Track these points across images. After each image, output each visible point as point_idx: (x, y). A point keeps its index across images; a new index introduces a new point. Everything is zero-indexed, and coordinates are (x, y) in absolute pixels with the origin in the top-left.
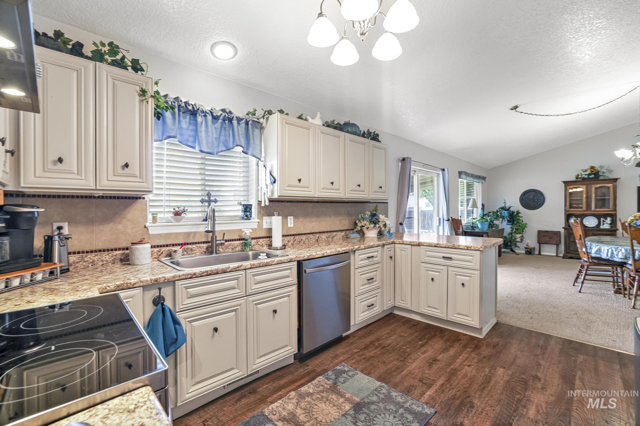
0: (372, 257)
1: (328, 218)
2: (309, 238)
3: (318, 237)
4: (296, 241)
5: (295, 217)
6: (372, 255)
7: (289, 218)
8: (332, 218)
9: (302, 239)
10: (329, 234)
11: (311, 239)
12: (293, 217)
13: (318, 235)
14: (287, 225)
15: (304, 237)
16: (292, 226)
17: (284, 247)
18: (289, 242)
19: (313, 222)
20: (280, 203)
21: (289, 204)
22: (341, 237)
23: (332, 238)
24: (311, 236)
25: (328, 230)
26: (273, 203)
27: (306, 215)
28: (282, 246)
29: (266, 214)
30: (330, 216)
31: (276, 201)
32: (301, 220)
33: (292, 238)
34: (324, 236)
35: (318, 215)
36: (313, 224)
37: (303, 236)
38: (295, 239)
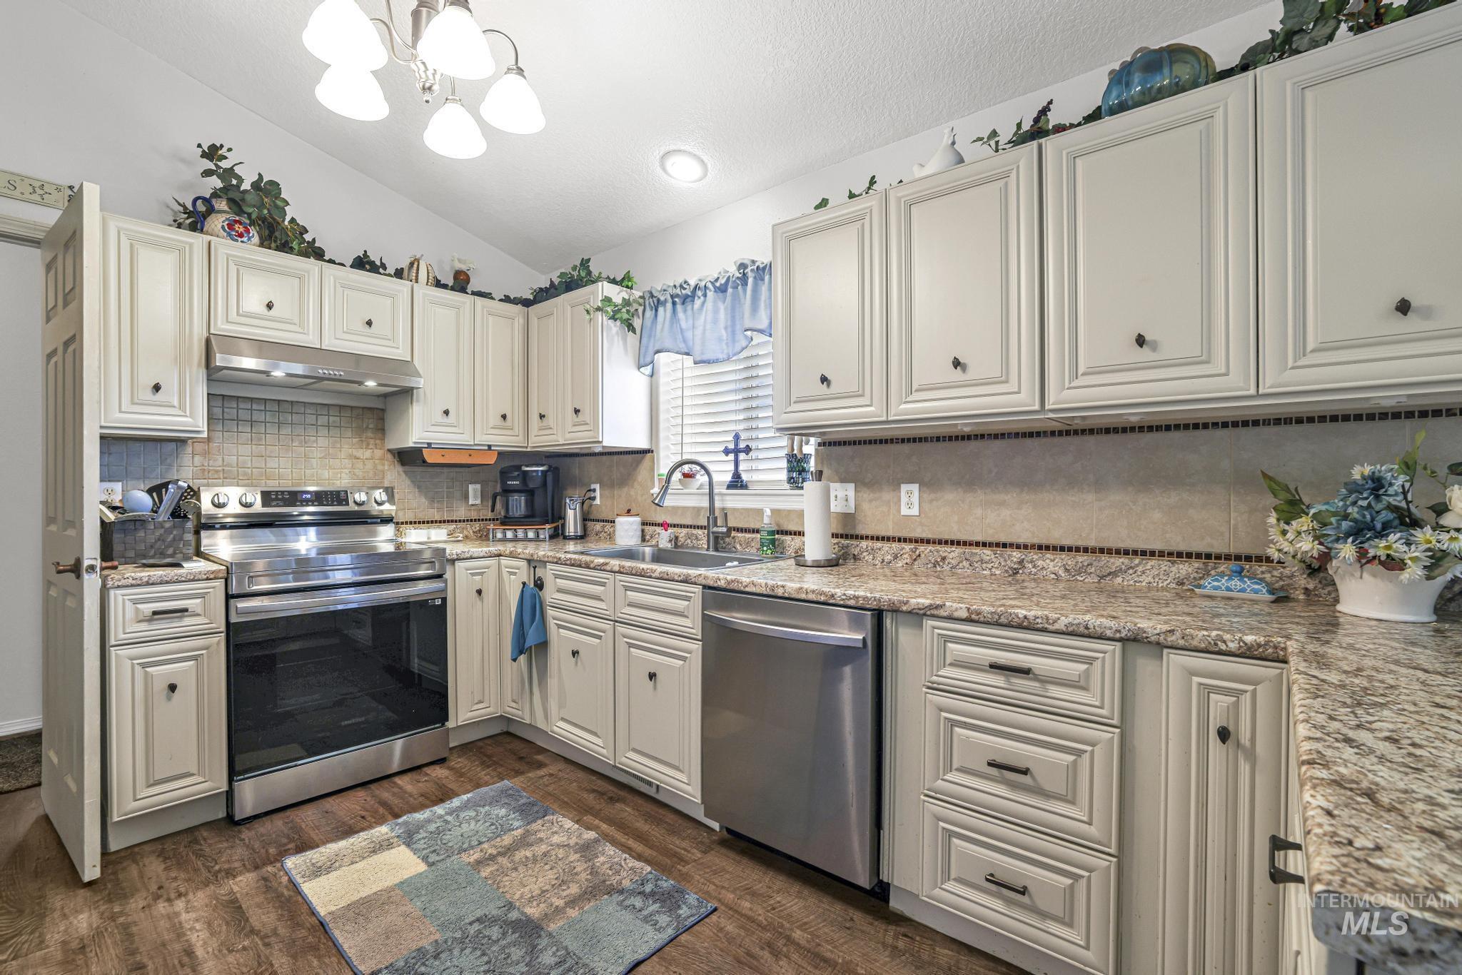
1: (1090, 497)
2: (977, 558)
3: (1021, 562)
4: (922, 560)
5: (928, 485)
7: (904, 487)
8: (1116, 497)
9: (944, 559)
10: (1082, 558)
11: (982, 561)
12: (917, 486)
13: (1016, 555)
14: (899, 511)
15: (954, 553)
16: (915, 511)
18: (896, 557)
19: (1002, 504)
20: (878, 446)
21: (906, 448)
23: (1102, 577)
24: (987, 553)
25: (1091, 543)
26: (857, 447)
27: (970, 481)
29: (836, 478)
30: (1099, 485)
31: (865, 442)
32: (950, 496)
33: (908, 547)
34: (1052, 563)
35: (1027, 483)
36: (1006, 513)
37: (948, 548)
38: (917, 553)
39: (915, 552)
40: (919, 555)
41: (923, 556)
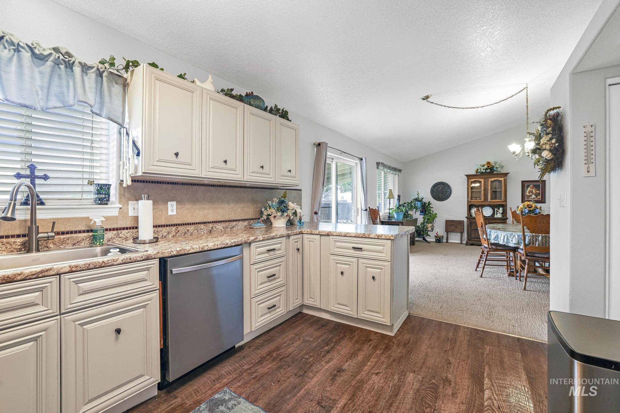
0: (274, 250)
1: (226, 205)
2: (199, 229)
3: (212, 228)
4: (180, 232)
5: (179, 202)
6: (274, 248)
7: (170, 203)
8: (232, 205)
9: (188, 230)
10: (227, 224)
11: (201, 229)
12: (175, 202)
13: (211, 225)
14: (167, 213)
15: (191, 228)
16: (175, 213)
17: (156, 240)
18: (169, 233)
19: (204, 208)
20: (156, 185)
21: (170, 186)
22: (243, 227)
23: (231, 229)
24: (202, 226)
25: (227, 219)
26: (145, 184)
27: (195, 201)
28: (152, 238)
29: (134, 198)
30: (228, 202)
32: (188, 206)
33: (174, 228)
34: (220, 226)
35: (211, 201)
36: (206, 211)
37: (189, 226)
38: (178, 230)
39: (177, 230)
40: (179, 231)
41: (180, 231)
